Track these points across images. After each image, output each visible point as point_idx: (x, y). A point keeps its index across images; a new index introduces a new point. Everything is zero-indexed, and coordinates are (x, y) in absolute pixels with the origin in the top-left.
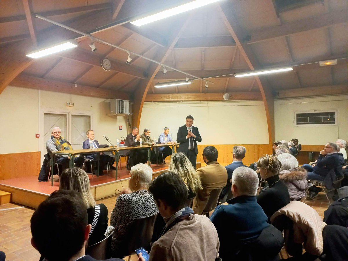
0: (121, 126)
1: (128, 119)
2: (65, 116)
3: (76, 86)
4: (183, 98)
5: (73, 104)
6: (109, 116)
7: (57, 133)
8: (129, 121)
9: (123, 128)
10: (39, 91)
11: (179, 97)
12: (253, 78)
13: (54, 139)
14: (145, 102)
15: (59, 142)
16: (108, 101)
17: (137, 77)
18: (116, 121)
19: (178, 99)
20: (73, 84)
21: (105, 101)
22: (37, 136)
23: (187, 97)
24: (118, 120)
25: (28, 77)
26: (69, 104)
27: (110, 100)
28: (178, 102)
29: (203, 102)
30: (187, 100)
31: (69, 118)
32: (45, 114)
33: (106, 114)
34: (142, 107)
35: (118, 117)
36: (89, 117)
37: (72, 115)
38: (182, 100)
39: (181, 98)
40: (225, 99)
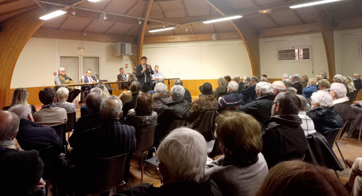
0: (127, 65)
1: (133, 58)
2: (78, 58)
3: (85, 34)
4: (178, 39)
5: (84, 48)
6: (115, 57)
7: (64, 72)
8: (134, 60)
9: (128, 66)
10: (56, 40)
11: (175, 39)
12: (228, 22)
13: (60, 76)
14: (144, 43)
15: (64, 79)
16: (114, 44)
17: (135, 25)
18: (122, 61)
19: (174, 40)
20: (83, 33)
21: (112, 44)
22: (55, 74)
23: (181, 38)
24: (124, 60)
25: (47, 30)
26: (80, 49)
27: (115, 43)
28: (175, 43)
29: (196, 42)
30: (182, 40)
31: (81, 60)
32: (61, 57)
33: (113, 55)
34: (142, 48)
35: (124, 57)
36: (98, 58)
37: (84, 57)
38: (177, 41)
39: (176, 40)
40: (213, 39)
